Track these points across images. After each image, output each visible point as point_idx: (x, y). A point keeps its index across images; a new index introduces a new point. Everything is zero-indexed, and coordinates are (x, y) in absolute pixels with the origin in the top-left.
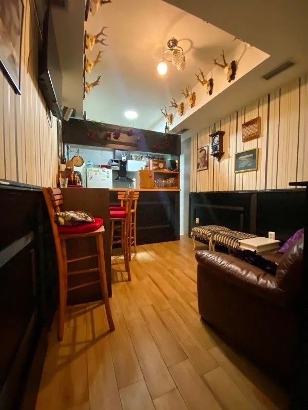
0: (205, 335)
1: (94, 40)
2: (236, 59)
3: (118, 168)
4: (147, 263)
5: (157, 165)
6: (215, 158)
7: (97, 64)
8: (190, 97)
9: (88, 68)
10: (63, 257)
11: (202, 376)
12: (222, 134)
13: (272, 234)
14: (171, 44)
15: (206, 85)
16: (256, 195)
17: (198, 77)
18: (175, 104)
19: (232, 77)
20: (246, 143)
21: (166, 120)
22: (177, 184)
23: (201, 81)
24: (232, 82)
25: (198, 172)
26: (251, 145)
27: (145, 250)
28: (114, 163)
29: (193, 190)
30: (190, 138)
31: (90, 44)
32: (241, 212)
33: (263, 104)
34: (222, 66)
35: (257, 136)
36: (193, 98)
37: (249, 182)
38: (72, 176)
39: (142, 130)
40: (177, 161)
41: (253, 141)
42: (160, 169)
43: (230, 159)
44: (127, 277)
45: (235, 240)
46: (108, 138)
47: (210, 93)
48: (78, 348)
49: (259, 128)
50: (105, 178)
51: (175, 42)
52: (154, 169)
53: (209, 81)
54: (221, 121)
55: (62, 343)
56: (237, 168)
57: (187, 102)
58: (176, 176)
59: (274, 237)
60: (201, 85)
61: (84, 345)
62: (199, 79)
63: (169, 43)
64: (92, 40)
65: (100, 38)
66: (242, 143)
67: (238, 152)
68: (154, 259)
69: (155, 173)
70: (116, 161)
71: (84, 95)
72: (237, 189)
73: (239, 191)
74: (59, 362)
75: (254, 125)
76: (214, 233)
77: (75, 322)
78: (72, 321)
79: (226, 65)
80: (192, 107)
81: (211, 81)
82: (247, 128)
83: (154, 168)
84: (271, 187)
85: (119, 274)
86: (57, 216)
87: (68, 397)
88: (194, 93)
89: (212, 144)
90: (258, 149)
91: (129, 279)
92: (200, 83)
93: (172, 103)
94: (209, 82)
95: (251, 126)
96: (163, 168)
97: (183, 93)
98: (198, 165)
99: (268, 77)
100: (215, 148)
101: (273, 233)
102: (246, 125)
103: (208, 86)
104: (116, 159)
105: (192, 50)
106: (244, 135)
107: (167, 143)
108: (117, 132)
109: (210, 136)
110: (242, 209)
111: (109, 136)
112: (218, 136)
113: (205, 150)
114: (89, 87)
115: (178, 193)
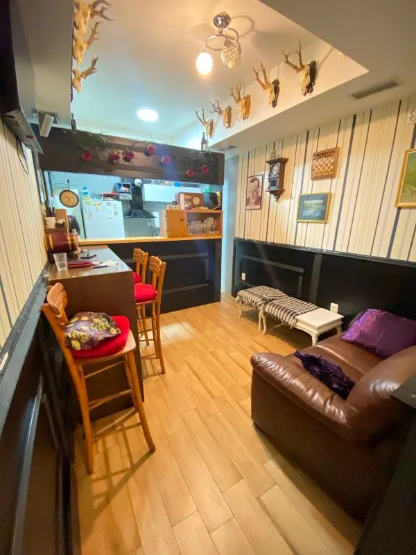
0: (259, 445)
1: (89, 13)
2: (318, 59)
3: (130, 197)
4: (182, 344)
5: (191, 200)
6: (272, 196)
7: (92, 44)
8: (243, 102)
9: (78, 53)
10: (80, 373)
11: (258, 498)
12: (283, 162)
13: (334, 306)
14: (220, 22)
15: (268, 91)
16: (321, 256)
17: (257, 74)
18: (219, 108)
19: (310, 88)
20: (315, 182)
21: (204, 129)
22: (218, 228)
23: (260, 82)
24: (309, 96)
25: (247, 211)
26: (322, 187)
27: (178, 321)
28: (123, 189)
29: (240, 235)
30: (238, 157)
31: (82, 21)
32: (299, 274)
33: (345, 129)
34: (296, 68)
35: (331, 175)
36: (247, 105)
37: (314, 238)
38: (69, 238)
39: (167, 146)
40: (218, 194)
41: (325, 181)
42: (194, 206)
43: (292, 200)
44: (159, 368)
45: (291, 315)
46: (115, 162)
47: (274, 104)
48: (116, 480)
49: (335, 164)
50: (113, 216)
51: (226, 20)
52: (186, 208)
53: (273, 83)
54: (283, 142)
55: (94, 476)
56: (300, 216)
57: (238, 109)
58: (217, 217)
59: (337, 311)
60: (261, 88)
61: (122, 475)
62: (258, 79)
63: (216, 21)
64: (85, 14)
65: (98, 8)
66: (311, 181)
67: (304, 192)
68: (190, 336)
69: (188, 213)
70: (126, 186)
71: (72, 94)
72: (298, 244)
73: (299, 247)
74: (97, 502)
75: (330, 158)
76: (267, 302)
77: (104, 444)
78: (100, 443)
79: (303, 67)
80: (244, 119)
81: (276, 83)
82: (320, 160)
83: (187, 206)
84: (341, 249)
85: (148, 362)
86: (69, 340)
87: (116, 545)
88: (249, 97)
89: (270, 176)
90: (331, 194)
91: (163, 372)
92: (259, 85)
93: (214, 106)
94: (273, 86)
95: (325, 159)
96: (199, 206)
97: (232, 95)
98: (248, 201)
99: (358, 96)
100: (273, 183)
101: (337, 306)
102: (319, 155)
103: (271, 92)
104: (126, 182)
105: (253, 33)
106: (314, 170)
107: (205, 169)
108: (130, 150)
109: (267, 162)
110: (302, 270)
111: (117, 157)
112: (279, 164)
113: (258, 180)
114: (79, 80)
115: (220, 240)
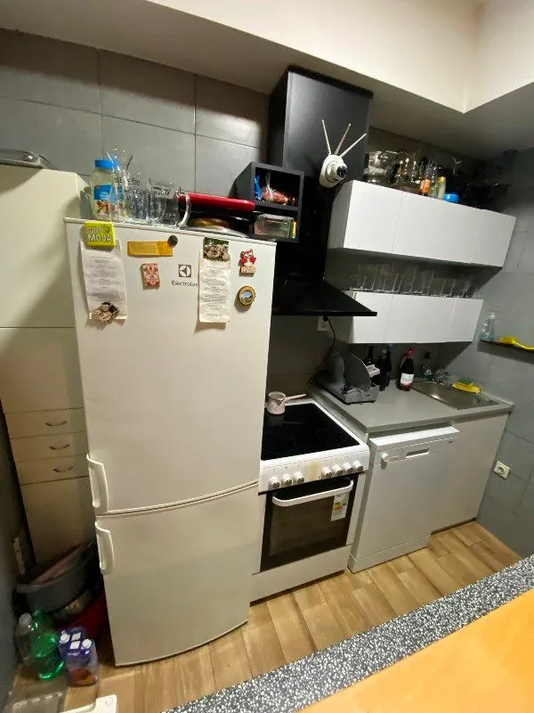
28: (270, 193)
50: (227, 312)
104: (286, 168)
